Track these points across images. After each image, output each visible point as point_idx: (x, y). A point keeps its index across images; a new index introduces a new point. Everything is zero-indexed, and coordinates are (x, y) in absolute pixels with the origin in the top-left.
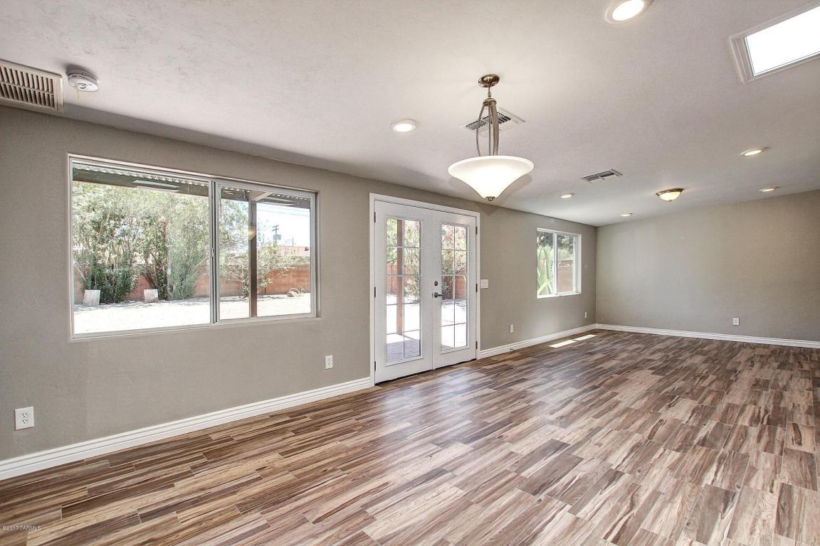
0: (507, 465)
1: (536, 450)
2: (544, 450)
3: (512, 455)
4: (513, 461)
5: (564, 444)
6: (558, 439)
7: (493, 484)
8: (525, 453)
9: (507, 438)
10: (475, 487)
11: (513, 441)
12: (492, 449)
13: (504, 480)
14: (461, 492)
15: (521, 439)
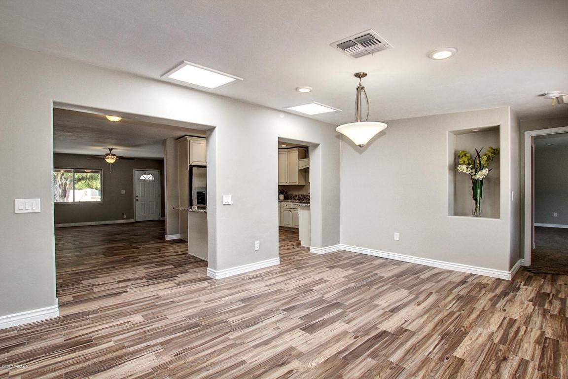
0: (351, 315)
1: (328, 325)
2: (323, 325)
3: (347, 321)
4: (347, 318)
5: (303, 330)
6: (307, 334)
7: (360, 306)
8: (338, 323)
9: (350, 336)
10: (369, 305)
11: (345, 333)
12: (363, 326)
13: (353, 308)
14: (376, 302)
15: (338, 335)
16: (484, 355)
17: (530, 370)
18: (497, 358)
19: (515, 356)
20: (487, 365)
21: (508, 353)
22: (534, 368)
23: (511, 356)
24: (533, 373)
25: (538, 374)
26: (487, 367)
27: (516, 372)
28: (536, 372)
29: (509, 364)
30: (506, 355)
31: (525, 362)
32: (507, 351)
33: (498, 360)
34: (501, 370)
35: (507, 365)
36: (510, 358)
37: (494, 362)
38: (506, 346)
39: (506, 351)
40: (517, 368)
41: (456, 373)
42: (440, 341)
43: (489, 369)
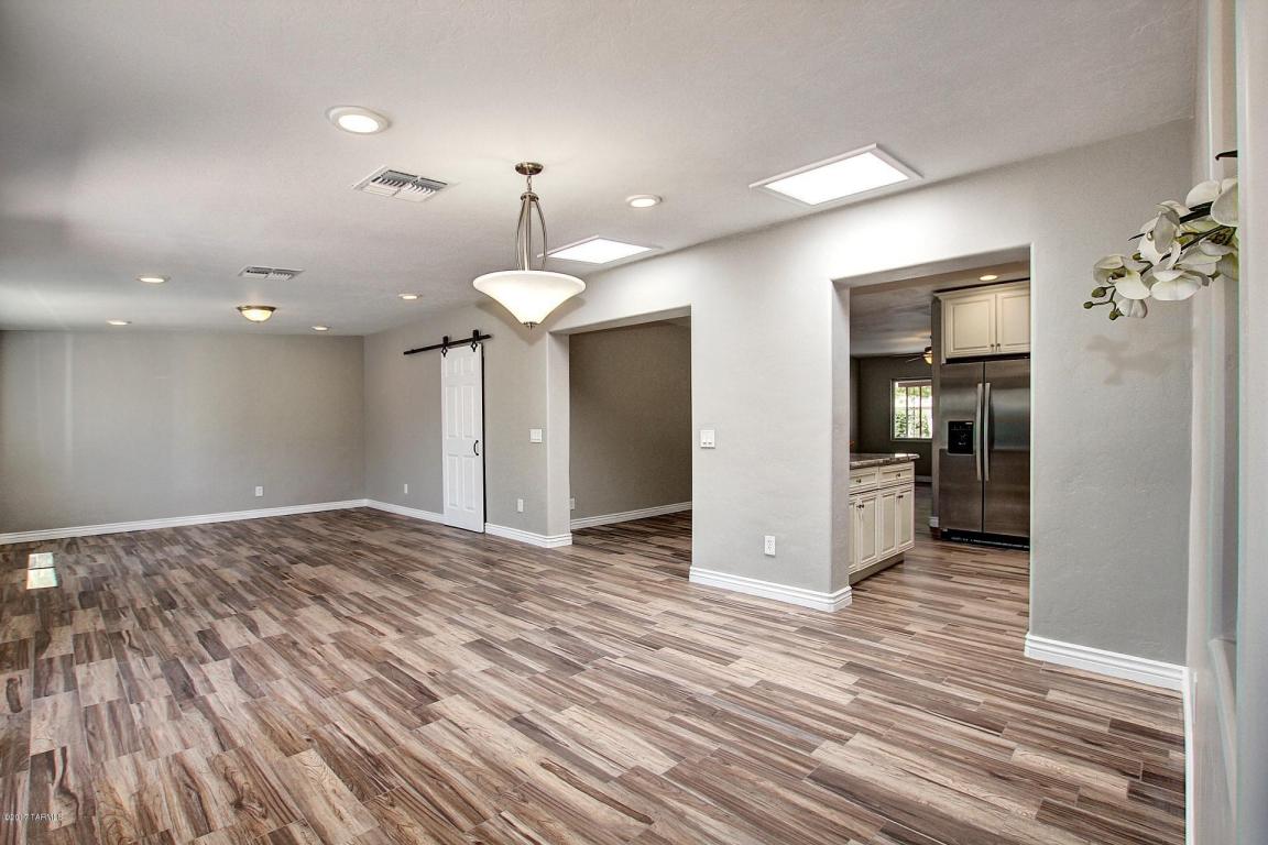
16: (274, 784)
17: (183, 821)
18: (252, 797)
19: (229, 824)
20: (251, 774)
21: (245, 822)
22: (177, 828)
23: (233, 820)
24: (174, 820)
25: (164, 825)
26: (246, 772)
27: (200, 797)
28: (169, 825)
29: (222, 803)
30: (243, 814)
31: (202, 828)
32: (251, 825)
33: (245, 794)
34: (224, 784)
35: (223, 797)
36: (231, 813)
37: (246, 787)
38: (265, 833)
39: (254, 822)
40: (206, 806)
41: (272, 737)
42: (362, 749)
43: (242, 771)
